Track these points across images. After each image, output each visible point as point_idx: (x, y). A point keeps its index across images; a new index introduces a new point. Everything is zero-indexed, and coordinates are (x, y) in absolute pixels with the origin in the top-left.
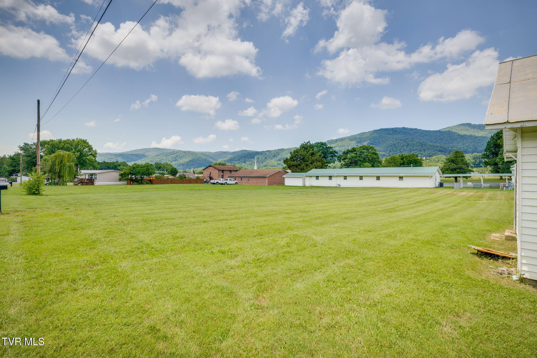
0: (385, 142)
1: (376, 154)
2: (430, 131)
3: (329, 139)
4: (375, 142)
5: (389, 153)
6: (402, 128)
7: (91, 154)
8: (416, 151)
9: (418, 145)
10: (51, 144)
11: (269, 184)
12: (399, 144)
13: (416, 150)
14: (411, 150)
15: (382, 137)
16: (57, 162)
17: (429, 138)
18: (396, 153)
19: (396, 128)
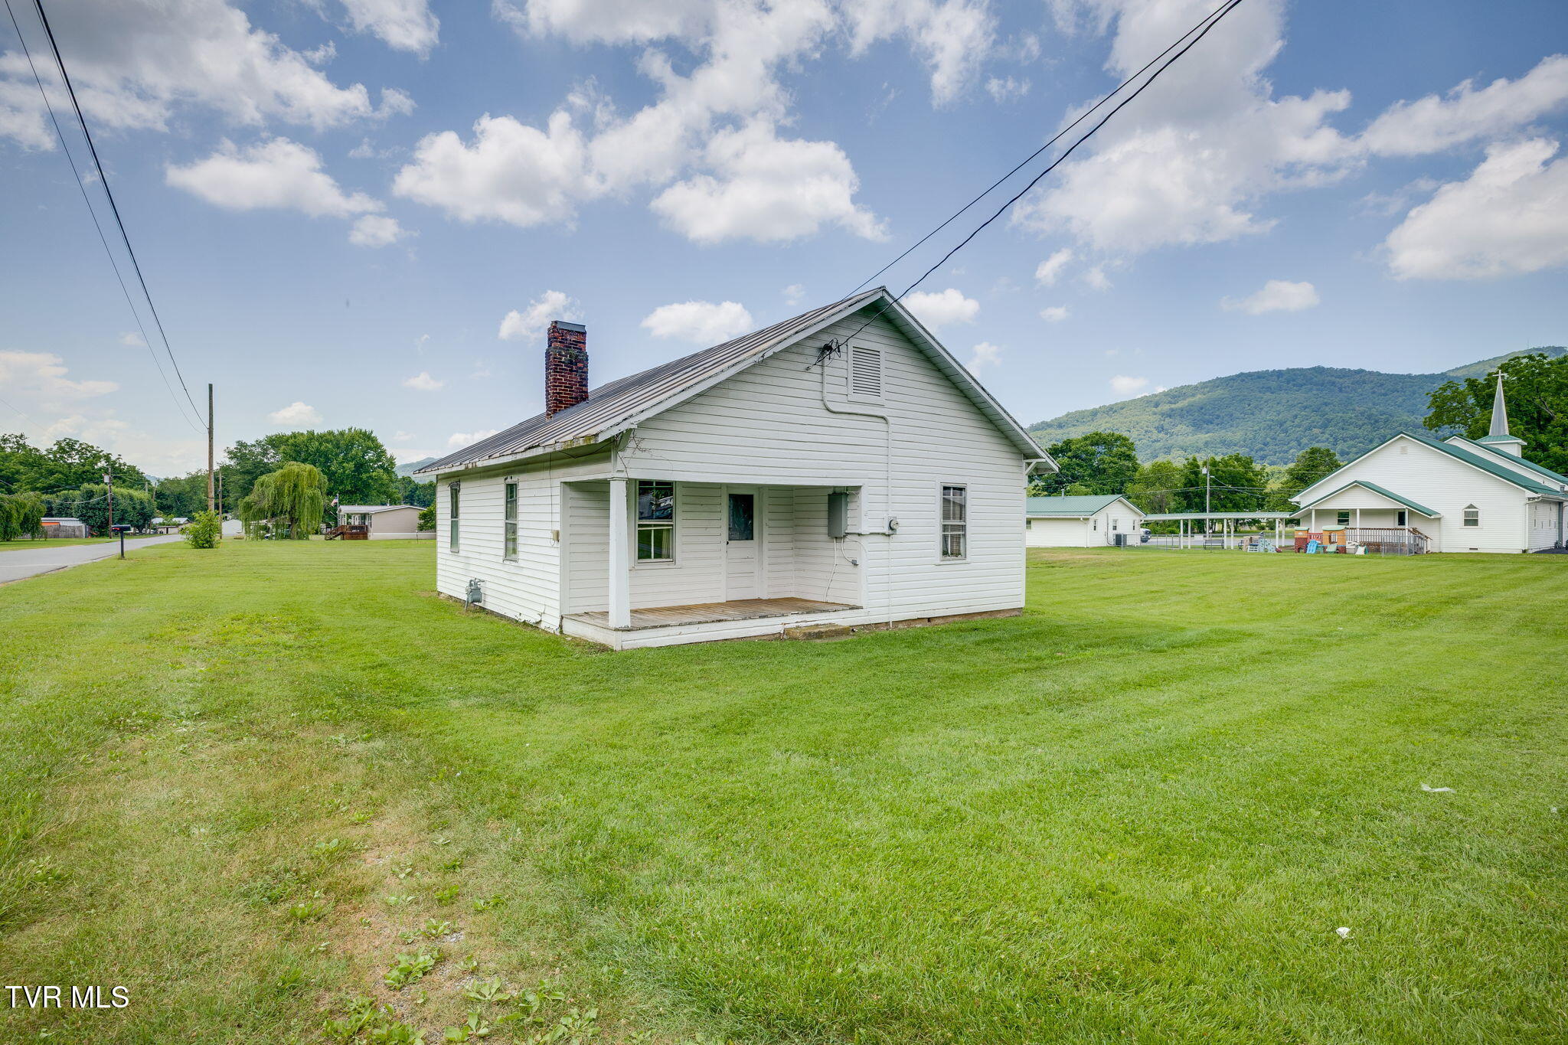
0: (1253, 414)
1: (1129, 457)
2: (1409, 376)
3: (1072, 410)
4: (1218, 417)
5: (1261, 449)
6: (1314, 369)
7: (381, 467)
8: (1352, 442)
9: (1360, 423)
10: (293, 445)
12: (1297, 421)
13: (1353, 438)
14: (1336, 440)
15: (1241, 401)
16: (286, 488)
17: (1404, 401)
18: (1286, 448)
19: (1293, 370)
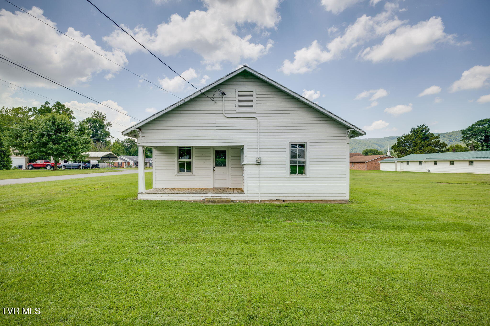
11: (368, 169)
